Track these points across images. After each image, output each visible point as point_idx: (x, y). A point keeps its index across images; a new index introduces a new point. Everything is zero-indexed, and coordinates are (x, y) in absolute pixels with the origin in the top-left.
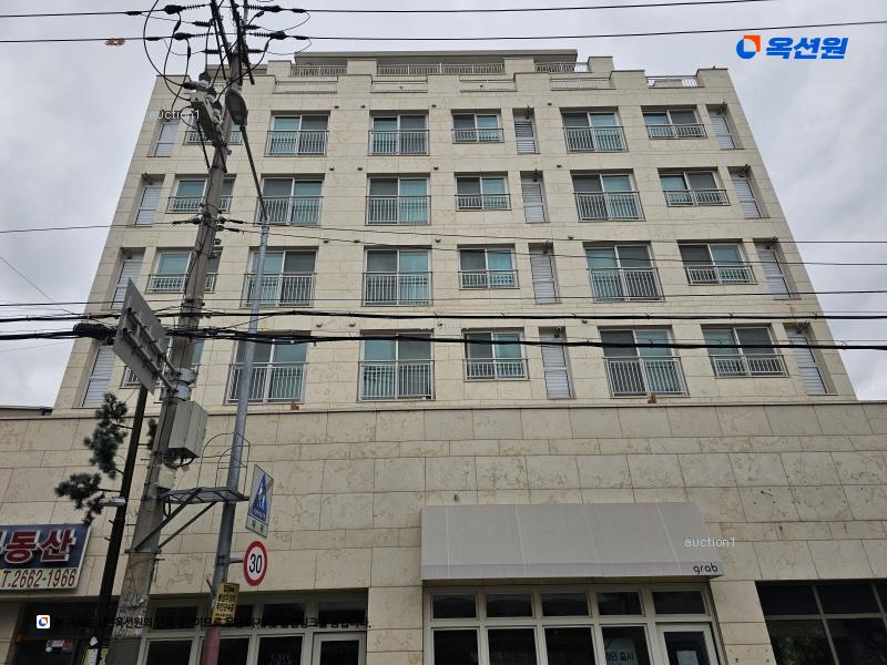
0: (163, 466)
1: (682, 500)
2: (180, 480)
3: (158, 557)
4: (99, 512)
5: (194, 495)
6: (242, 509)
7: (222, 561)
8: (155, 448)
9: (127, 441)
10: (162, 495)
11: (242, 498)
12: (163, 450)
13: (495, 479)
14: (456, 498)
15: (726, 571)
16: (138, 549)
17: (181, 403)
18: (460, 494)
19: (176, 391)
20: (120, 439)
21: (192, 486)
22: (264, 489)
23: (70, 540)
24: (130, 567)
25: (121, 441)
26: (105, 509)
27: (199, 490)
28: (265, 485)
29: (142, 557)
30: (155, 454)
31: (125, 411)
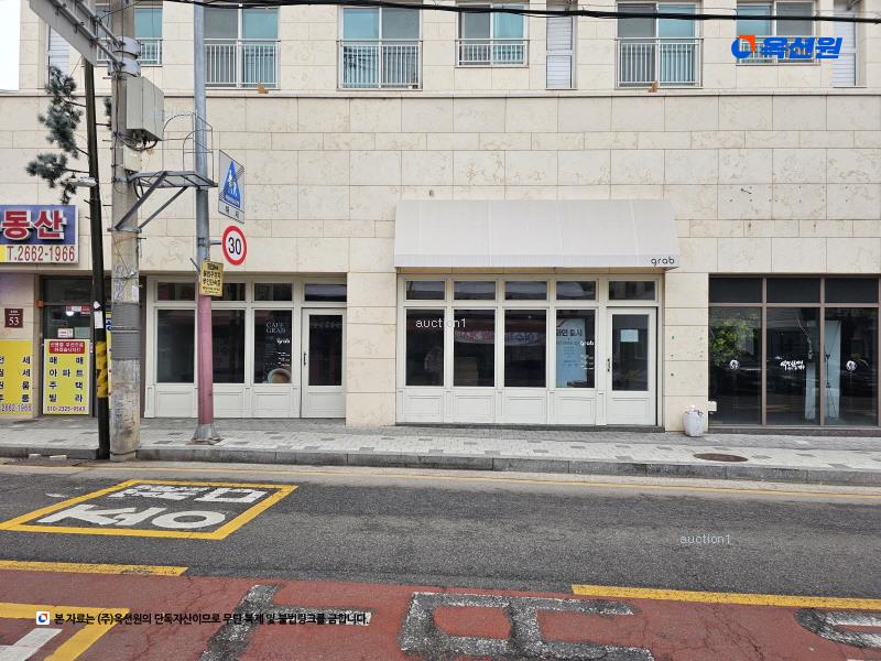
0: (125, 147)
1: (657, 198)
2: (146, 163)
3: (140, 235)
4: (73, 191)
5: (162, 179)
6: (213, 194)
7: (202, 242)
8: (114, 129)
9: (83, 119)
10: (131, 178)
11: (212, 184)
12: (122, 130)
13: (471, 174)
14: (431, 193)
15: (682, 264)
16: (118, 227)
17: (130, 79)
18: (435, 189)
19: (123, 65)
20: (76, 117)
21: (157, 169)
22: (234, 176)
23: (61, 221)
24: (115, 243)
25: (78, 120)
26: (79, 189)
27: (165, 174)
28: (235, 172)
29: (124, 235)
30: (115, 134)
31: (73, 87)
